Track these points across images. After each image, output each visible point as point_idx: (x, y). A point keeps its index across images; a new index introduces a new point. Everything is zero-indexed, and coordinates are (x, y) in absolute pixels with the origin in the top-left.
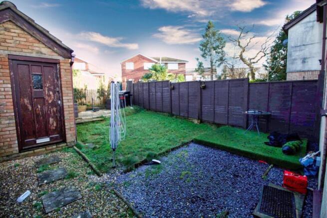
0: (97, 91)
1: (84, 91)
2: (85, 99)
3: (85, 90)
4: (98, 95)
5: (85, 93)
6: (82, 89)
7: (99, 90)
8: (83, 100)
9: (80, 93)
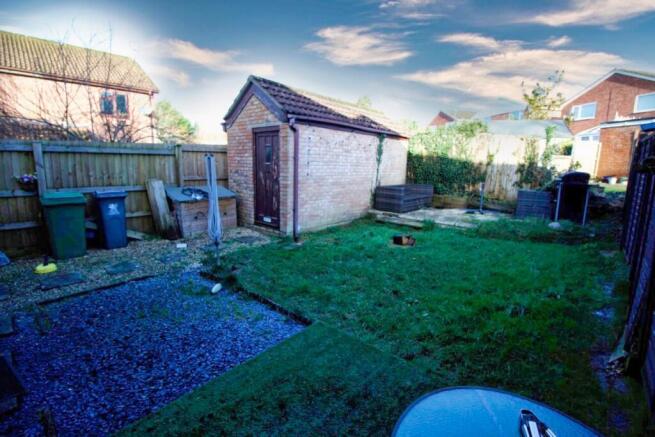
0: (515, 169)
1: (483, 169)
2: (483, 187)
3: (488, 164)
4: (516, 178)
5: (485, 173)
6: (481, 164)
7: (523, 166)
8: (479, 186)
9: (475, 171)
